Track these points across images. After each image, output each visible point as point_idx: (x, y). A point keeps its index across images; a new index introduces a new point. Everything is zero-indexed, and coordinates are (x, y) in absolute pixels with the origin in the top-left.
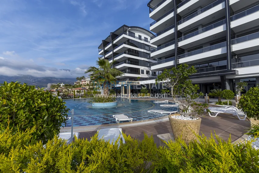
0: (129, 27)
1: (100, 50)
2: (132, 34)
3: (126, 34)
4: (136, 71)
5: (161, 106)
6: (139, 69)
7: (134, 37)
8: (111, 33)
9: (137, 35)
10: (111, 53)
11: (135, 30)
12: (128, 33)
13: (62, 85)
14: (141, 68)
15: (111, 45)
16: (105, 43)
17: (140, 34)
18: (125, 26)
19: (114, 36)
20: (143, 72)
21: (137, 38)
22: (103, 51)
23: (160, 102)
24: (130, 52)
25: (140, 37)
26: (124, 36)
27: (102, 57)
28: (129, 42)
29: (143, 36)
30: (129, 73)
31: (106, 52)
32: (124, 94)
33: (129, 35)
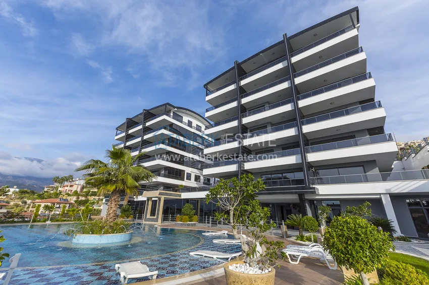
0: (175, 107)
1: (119, 132)
2: (178, 117)
3: (168, 115)
4: (178, 174)
5: (215, 241)
6: (184, 171)
7: (181, 122)
8: (144, 110)
9: (186, 119)
10: (139, 139)
11: (183, 113)
12: (172, 114)
13: (12, 190)
14: (188, 170)
15: (140, 127)
16: (131, 123)
17: (191, 120)
18: (168, 104)
19: (149, 115)
20: (189, 177)
21: (185, 124)
22: (124, 134)
23: (214, 234)
25: (190, 124)
26: (165, 117)
27: (121, 144)
28: (171, 127)
29: (195, 123)
30: (165, 176)
31: (129, 137)
32: (148, 216)
33: (173, 118)
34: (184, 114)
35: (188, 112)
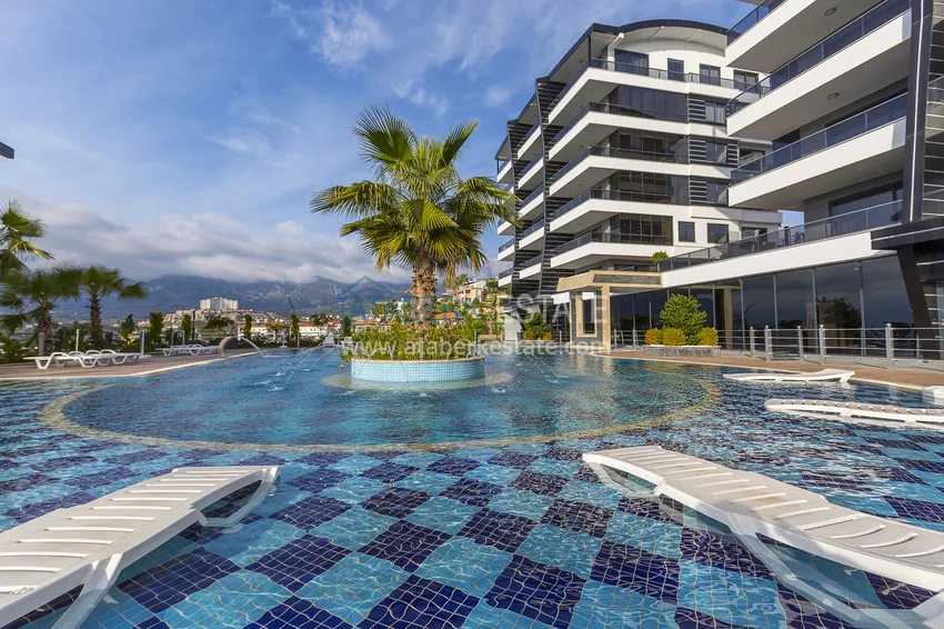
0: (616, 31)
1: (501, 163)
2: (632, 61)
3: (600, 64)
6: (670, 218)
7: (645, 71)
8: (539, 80)
9: (658, 59)
10: (540, 164)
11: (648, 40)
12: (611, 58)
14: (679, 213)
15: (538, 132)
16: (519, 131)
17: (677, 54)
18: (597, 28)
19: (551, 89)
21: (659, 74)
22: (509, 166)
24: (622, 142)
25: (676, 71)
26: (592, 74)
27: (509, 188)
28: (616, 99)
29: (692, 60)
31: (521, 167)
32: (580, 332)
33: (616, 70)
34: (652, 45)
35: (664, 31)
